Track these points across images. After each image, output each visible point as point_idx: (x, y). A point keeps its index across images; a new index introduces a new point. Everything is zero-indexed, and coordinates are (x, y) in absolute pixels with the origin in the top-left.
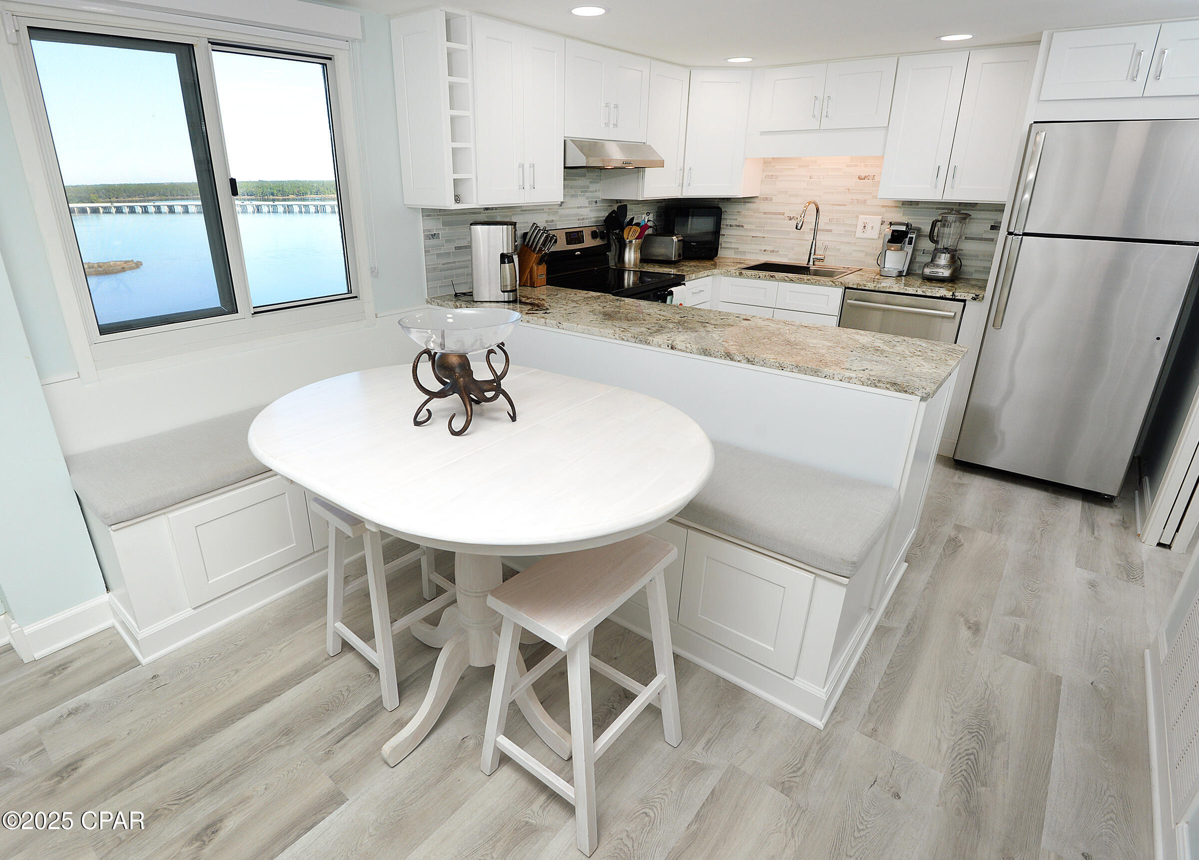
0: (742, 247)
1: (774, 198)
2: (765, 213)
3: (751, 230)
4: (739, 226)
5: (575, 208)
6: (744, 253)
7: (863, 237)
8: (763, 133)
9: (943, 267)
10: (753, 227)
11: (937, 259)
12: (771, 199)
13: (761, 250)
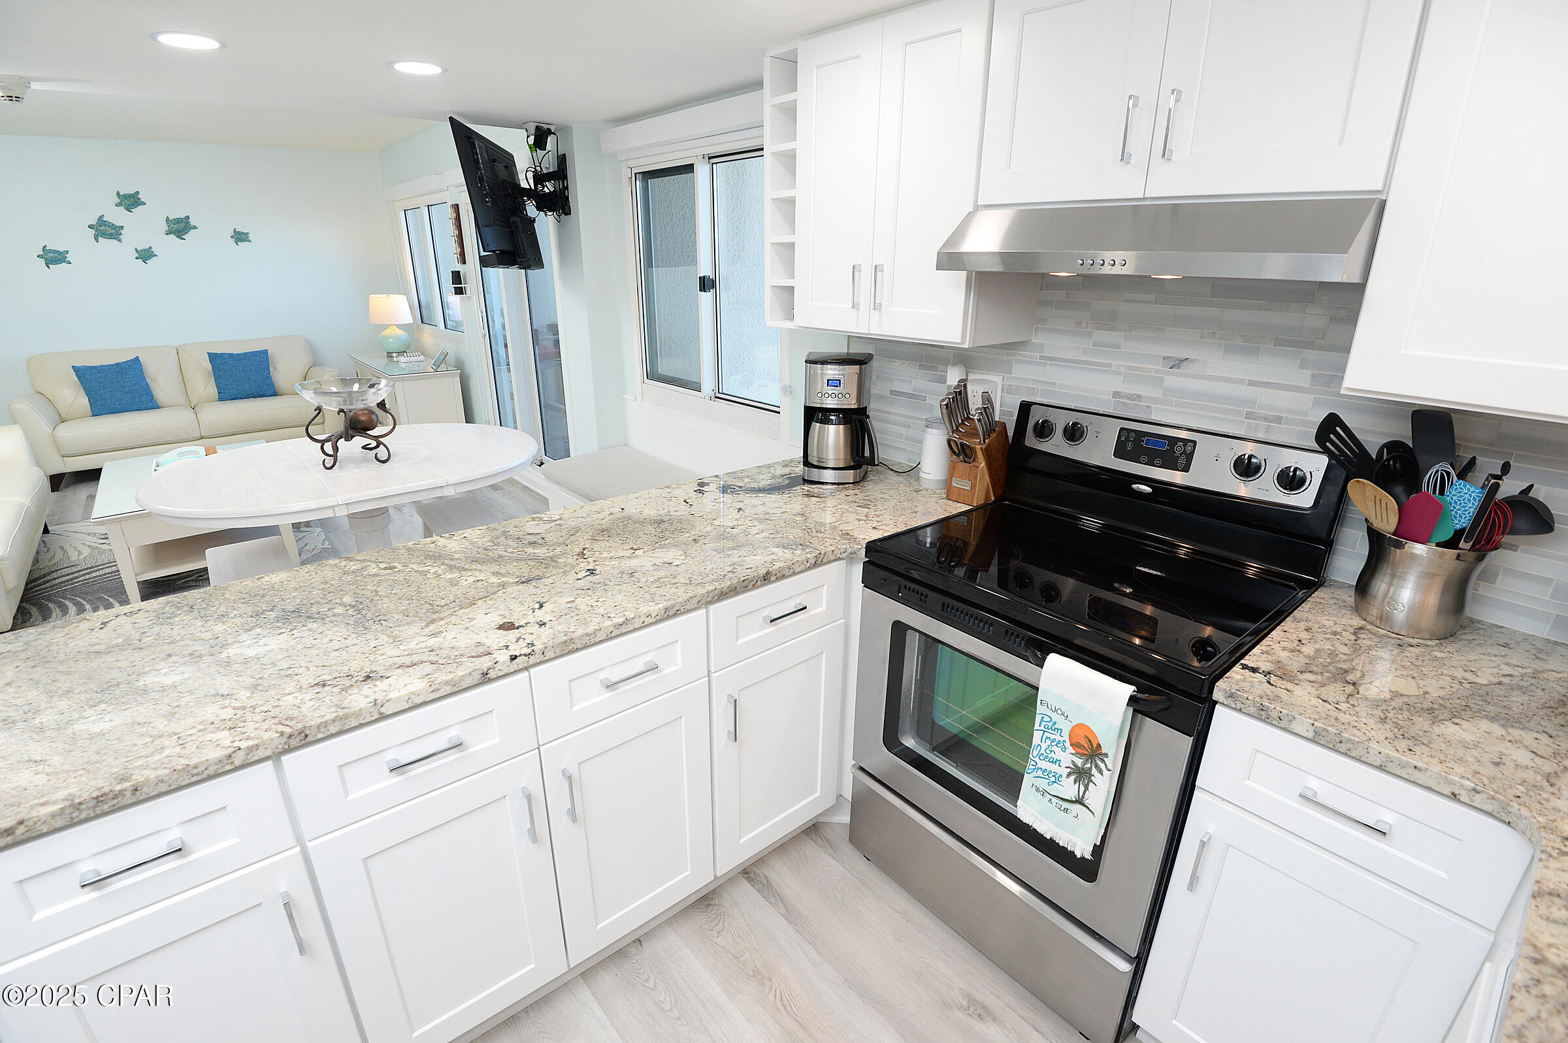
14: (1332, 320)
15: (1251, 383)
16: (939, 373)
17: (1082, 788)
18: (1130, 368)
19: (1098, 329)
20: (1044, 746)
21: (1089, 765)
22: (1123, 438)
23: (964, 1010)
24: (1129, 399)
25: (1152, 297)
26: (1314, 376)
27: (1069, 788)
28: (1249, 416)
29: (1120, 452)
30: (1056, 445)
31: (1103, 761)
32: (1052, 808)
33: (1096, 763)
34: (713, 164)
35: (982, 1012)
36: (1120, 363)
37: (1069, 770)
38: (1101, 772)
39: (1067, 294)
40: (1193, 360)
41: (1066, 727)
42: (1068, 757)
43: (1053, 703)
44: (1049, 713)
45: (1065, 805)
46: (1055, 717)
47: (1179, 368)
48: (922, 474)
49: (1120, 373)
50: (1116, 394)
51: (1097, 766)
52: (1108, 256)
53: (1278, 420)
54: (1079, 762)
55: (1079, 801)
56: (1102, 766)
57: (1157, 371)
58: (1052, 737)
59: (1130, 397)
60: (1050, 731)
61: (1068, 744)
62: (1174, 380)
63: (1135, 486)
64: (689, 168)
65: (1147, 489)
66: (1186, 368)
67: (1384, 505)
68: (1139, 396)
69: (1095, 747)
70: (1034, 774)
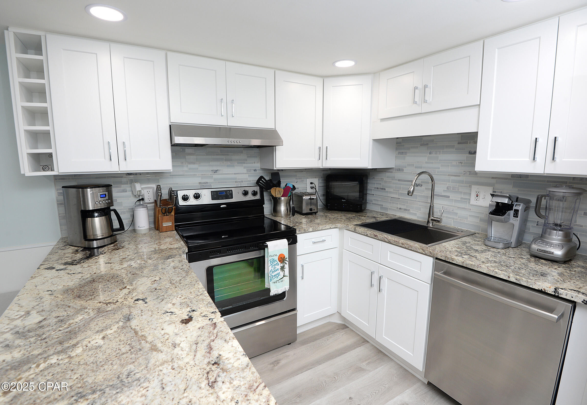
0: (385, 205)
1: (404, 169)
2: (399, 180)
3: (390, 192)
4: (382, 189)
5: (232, 174)
6: (386, 209)
7: (477, 204)
8: (383, 120)
9: (555, 246)
10: (392, 190)
11: (547, 235)
12: (403, 170)
13: (397, 208)
14: (248, 157)
15: (235, 174)
16: (122, 188)
17: (284, 272)
18: (202, 175)
20: (273, 269)
22: (213, 194)
23: (274, 366)
24: (204, 184)
26: (247, 170)
28: (236, 182)
29: (213, 199)
31: (286, 261)
35: (277, 362)
36: (199, 174)
38: (286, 264)
39: (175, 154)
40: (220, 170)
44: (272, 258)
46: (273, 258)
47: (216, 173)
50: (200, 183)
53: (242, 181)
55: (284, 276)
57: (210, 174)
58: (274, 264)
59: (204, 183)
61: (279, 262)
62: (216, 176)
68: (207, 182)
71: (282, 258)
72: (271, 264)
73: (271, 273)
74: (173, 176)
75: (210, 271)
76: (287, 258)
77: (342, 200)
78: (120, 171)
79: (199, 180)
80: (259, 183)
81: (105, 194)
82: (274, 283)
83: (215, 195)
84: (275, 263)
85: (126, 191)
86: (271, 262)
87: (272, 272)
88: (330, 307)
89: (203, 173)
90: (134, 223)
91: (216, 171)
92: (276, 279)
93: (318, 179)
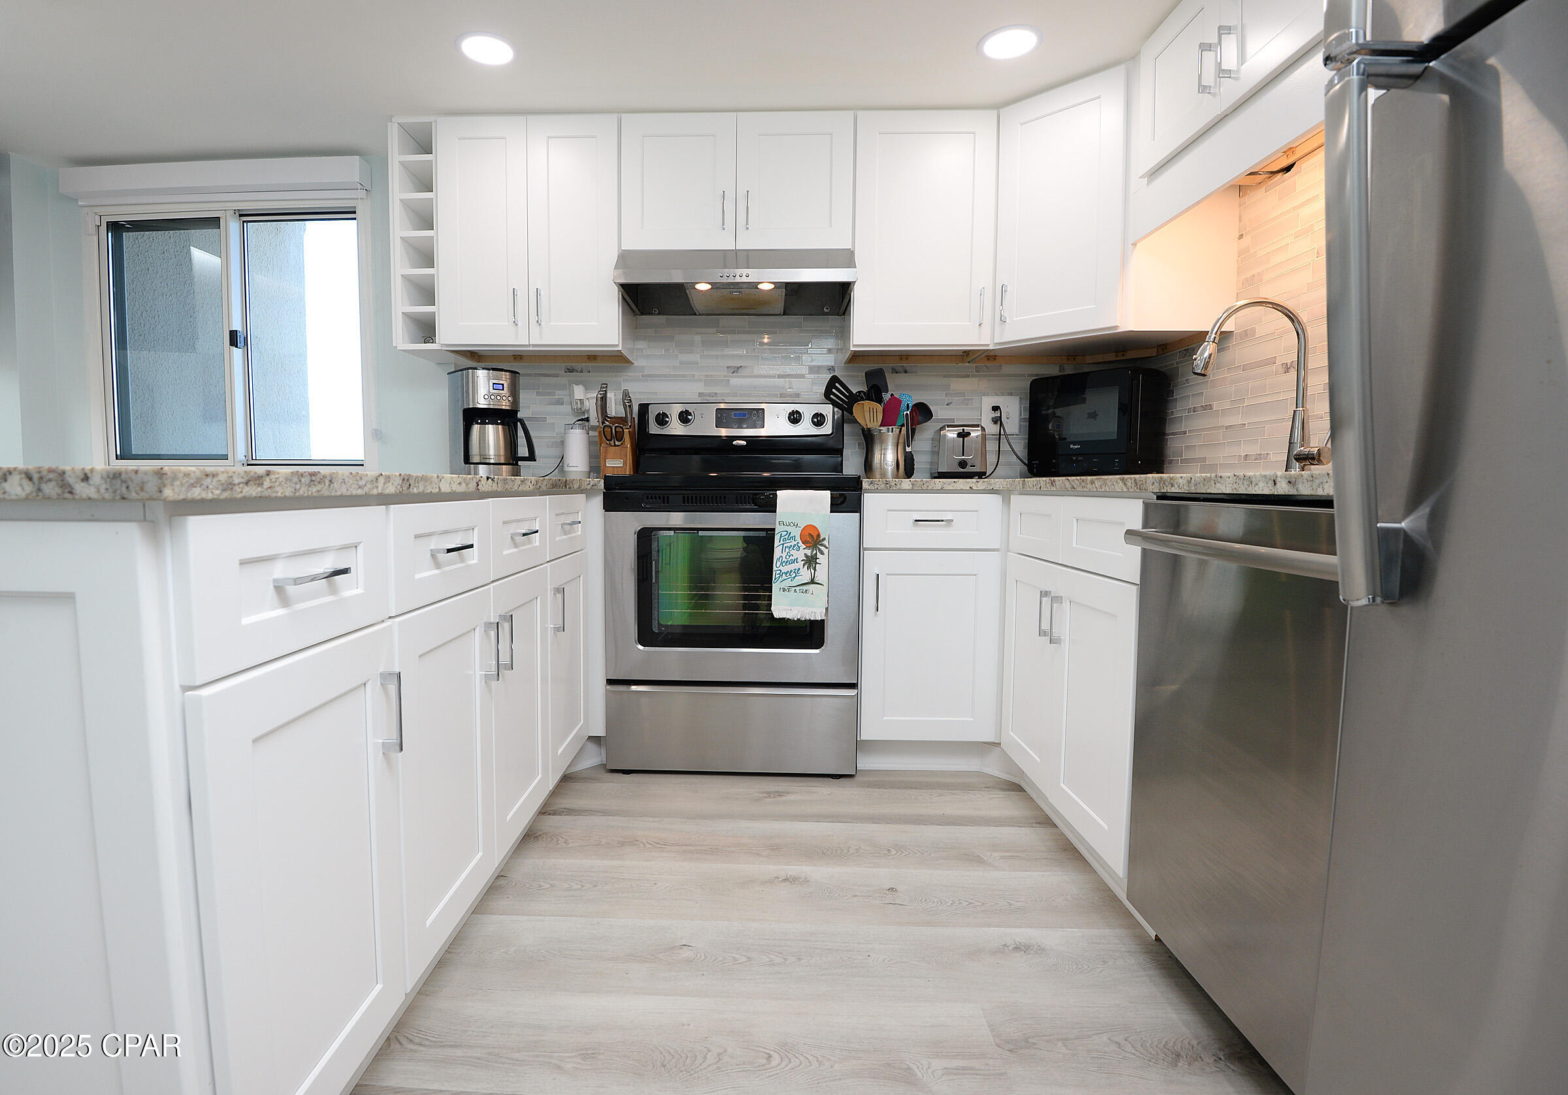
15: (780, 376)
17: (813, 571)
18: (707, 376)
19: (681, 353)
20: (784, 555)
21: (815, 552)
22: (719, 415)
25: (714, 330)
27: (805, 575)
30: (676, 428)
31: (822, 545)
32: (799, 594)
33: (819, 548)
34: (244, 222)
37: (803, 562)
38: (822, 553)
40: (745, 367)
41: (796, 532)
42: (802, 553)
43: (786, 521)
44: (786, 528)
45: (805, 588)
46: (789, 529)
47: (737, 372)
48: (566, 469)
49: (701, 380)
51: (820, 550)
52: (739, 271)
54: (809, 552)
55: (813, 582)
56: (822, 548)
57: (724, 376)
58: (789, 545)
60: (787, 541)
63: (735, 443)
64: (214, 222)
65: (744, 443)
66: (742, 372)
67: (875, 410)
68: (716, 394)
69: (815, 537)
70: (781, 579)
71: (812, 536)
72: (782, 542)
73: (779, 564)
74: (649, 376)
75: (645, 537)
76: (824, 539)
77: (1072, 446)
78: (533, 345)
79: (700, 387)
80: (831, 396)
81: (503, 385)
82: (784, 590)
83: (723, 417)
84: (792, 544)
85: (562, 404)
86: (781, 537)
87: (782, 563)
88: (972, 719)
89: (707, 374)
90: (563, 463)
91: (736, 370)
92: (788, 583)
93: (1018, 397)
